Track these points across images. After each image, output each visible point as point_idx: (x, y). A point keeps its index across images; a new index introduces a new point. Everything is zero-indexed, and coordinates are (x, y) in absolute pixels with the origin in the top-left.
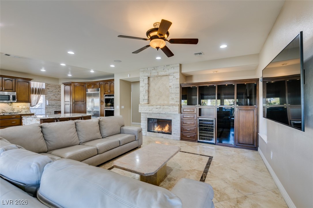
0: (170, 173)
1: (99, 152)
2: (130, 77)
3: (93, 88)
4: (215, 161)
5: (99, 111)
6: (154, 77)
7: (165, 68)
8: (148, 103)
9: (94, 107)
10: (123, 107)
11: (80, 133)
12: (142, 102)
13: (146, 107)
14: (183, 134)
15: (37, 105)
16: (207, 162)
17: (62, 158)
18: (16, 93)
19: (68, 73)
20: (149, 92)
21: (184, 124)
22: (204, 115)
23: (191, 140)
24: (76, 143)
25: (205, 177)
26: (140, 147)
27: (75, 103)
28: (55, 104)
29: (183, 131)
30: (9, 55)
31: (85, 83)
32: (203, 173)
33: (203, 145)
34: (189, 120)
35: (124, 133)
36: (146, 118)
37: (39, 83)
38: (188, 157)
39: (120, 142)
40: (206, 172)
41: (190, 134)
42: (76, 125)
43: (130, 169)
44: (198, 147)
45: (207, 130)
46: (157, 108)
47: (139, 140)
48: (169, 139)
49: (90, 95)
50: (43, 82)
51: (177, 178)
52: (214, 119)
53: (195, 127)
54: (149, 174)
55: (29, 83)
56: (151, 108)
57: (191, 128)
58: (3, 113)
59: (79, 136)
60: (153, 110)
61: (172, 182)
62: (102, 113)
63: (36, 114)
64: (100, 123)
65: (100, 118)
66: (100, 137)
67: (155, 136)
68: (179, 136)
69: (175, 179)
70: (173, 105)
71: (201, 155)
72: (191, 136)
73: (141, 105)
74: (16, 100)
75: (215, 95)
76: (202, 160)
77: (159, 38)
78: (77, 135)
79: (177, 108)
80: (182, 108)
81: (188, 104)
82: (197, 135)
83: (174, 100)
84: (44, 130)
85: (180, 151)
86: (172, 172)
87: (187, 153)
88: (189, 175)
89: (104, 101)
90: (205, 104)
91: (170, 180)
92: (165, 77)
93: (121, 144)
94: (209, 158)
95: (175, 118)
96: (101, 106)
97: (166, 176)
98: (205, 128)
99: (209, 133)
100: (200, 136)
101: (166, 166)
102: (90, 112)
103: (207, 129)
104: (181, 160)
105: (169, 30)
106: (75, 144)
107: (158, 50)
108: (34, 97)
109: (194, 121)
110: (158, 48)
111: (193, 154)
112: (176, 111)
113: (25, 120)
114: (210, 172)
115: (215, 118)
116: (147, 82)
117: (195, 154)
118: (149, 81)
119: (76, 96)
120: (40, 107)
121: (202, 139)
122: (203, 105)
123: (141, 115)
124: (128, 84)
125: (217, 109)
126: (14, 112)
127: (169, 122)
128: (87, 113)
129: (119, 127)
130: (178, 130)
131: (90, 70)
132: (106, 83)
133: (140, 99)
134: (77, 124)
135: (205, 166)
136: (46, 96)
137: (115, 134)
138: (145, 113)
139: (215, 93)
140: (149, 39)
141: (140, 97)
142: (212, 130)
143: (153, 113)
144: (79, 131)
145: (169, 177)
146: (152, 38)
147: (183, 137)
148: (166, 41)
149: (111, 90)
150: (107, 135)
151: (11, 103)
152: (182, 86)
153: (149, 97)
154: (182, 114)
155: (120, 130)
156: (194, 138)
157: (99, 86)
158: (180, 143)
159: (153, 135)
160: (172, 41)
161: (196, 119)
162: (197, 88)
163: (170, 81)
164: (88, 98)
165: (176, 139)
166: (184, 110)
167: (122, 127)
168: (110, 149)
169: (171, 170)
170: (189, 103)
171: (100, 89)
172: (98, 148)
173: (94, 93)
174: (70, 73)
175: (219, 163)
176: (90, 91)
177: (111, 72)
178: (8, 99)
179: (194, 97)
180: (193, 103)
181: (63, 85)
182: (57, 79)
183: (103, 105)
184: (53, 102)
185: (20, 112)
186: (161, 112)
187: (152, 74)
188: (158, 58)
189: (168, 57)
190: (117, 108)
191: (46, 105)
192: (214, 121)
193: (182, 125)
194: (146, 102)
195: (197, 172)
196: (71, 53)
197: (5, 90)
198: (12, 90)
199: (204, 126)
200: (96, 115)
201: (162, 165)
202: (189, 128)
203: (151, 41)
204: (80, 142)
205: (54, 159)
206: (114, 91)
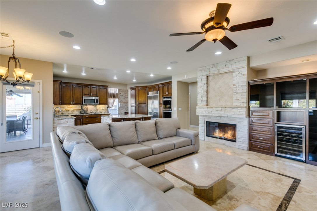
0: (231, 189)
1: (154, 153)
2: (187, 78)
3: (153, 91)
4: (305, 187)
5: (158, 113)
6: (214, 75)
7: (227, 64)
8: (207, 105)
9: (154, 109)
10: (180, 109)
11: (139, 133)
12: (199, 104)
13: (204, 109)
14: (252, 143)
15: (113, 107)
16: (290, 186)
17: (122, 154)
18: (98, 97)
19: (133, 79)
20: (207, 92)
21: (253, 130)
22: (285, 120)
23: (265, 152)
24: (136, 142)
25: (286, 208)
26: (197, 153)
27: (139, 105)
28: (125, 106)
29: (253, 140)
30: (93, 68)
31: (146, 87)
32: (282, 200)
33: (284, 161)
34: (261, 127)
35: (180, 136)
36: (205, 121)
37: (114, 89)
38: (259, 173)
39: (174, 145)
40: (288, 201)
41: (263, 145)
42: (135, 125)
43: (181, 177)
44: (275, 162)
45: (290, 141)
46: (217, 111)
47: (196, 145)
48: (233, 147)
49: (151, 98)
50: (117, 88)
51: (240, 198)
52: (302, 127)
53: (270, 136)
54: (202, 187)
55: (106, 89)
56: (210, 110)
57: (265, 137)
58: (91, 112)
59: (138, 135)
60: (212, 112)
61: (233, 202)
62: (161, 115)
63: (111, 114)
64: (156, 124)
65: (157, 120)
66: (156, 138)
67: (214, 142)
68: (246, 145)
69: (238, 199)
70: (237, 107)
71: (279, 174)
72: (264, 147)
73: (199, 107)
74: (99, 103)
75: (306, 93)
76: (282, 181)
77: (216, 28)
78: (136, 135)
79: (244, 111)
80: (251, 111)
81: (261, 107)
82: (274, 147)
83: (240, 102)
84: (111, 128)
85: (248, 165)
86: (234, 189)
87: (258, 168)
88: (259, 199)
89: (162, 103)
90: (288, 106)
91: (231, 198)
92: (227, 74)
93: (176, 148)
94: (294, 181)
95: (241, 123)
96: (160, 108)
97: (225, 192)
98: (286, 138)
99: (295, 145)
100: (278, 147)
101: (226, 180)
102: (150, 113)
103: (290, 139)
104: (248, 176)
105: (229, 15)
106: (134, 142)
107: (215, 43)
108: (111, 100)
109: (269, 127)
110: (215, 40)
111: (267, 170)
112: (242, 114)
113: (103, 119)
114: (295, 202)
115: (306, 126)
116: (205, 82)
117: (269, 171)
118: (207, 80)
119: (139, 98)
120: (115, 109)
121: (282, 152)
122: (286, 107)
123: (199, 117)
124: (185, 86)
125: (309, 112)
126: (98, 112)
127: (233, 127)
128: (148, 114)
129: (175, 129)
130: (245, 138)
131: (150, 74)
132: (164, 85)
133: (198, 100)
134: (137, 124)
135: (287, 191)
136: (119, 99)
137: (170, 136)
138: (203, 116)
139: (306, 91)
140: (204, 32)
141: (198, 99)
142: (300, 142)
143: (212, 116)
144: (138, 131)
145: (229, 195)
146: (207, 30)
147: (253, 147)
148: (226, 31)
149: (169, 93)
150: (163, 137)
151: (96, 105)
152: (250, 83)
153: (207, 98)
154: (251, 119)
155: (175, 133)
156: (269, 150)
157: (158, 89)
158: (248, 154)
159: (212, 141)
160: (234, 29)
161: (272, 125)
162: (273, 85)
163: (234, 78)
164: (149, 100)
165: (242, 148)
166: (254, 114)
167: (178, 130)
168: (164, 151)
169: (233, 186)
170: (262, 105)
171: (159, 91)
172: (153, 149)
173: (154, 96)
174: (134, 78)
175: (312, 192)
176: (151, 94)
177: (169, 75)
178: (94, 102)
179: (268, 97)
180: (268, 104)
181: (130, 89)
182: (125, 85)
183: (161, 106)
184: (124, 105)
185: (101, 112)
186: (223, 115)
187: (211, 73)
188: (218, 53)
189: (230, 49)
190: (174, 110)
191: (119, 107)
192: (304, 129)
193: (251, 132)
194: (205, 103)
195: (272, 196)
196: (133, 60)
197: (92, 95)
198: (96, 95)
199: (286, 135)
200: (155, 116)
201: (219, 180)
202: (261, 137)
203: (206, 33)
204: (139, 141)
205: (104, 157)
206: (171, 93)
